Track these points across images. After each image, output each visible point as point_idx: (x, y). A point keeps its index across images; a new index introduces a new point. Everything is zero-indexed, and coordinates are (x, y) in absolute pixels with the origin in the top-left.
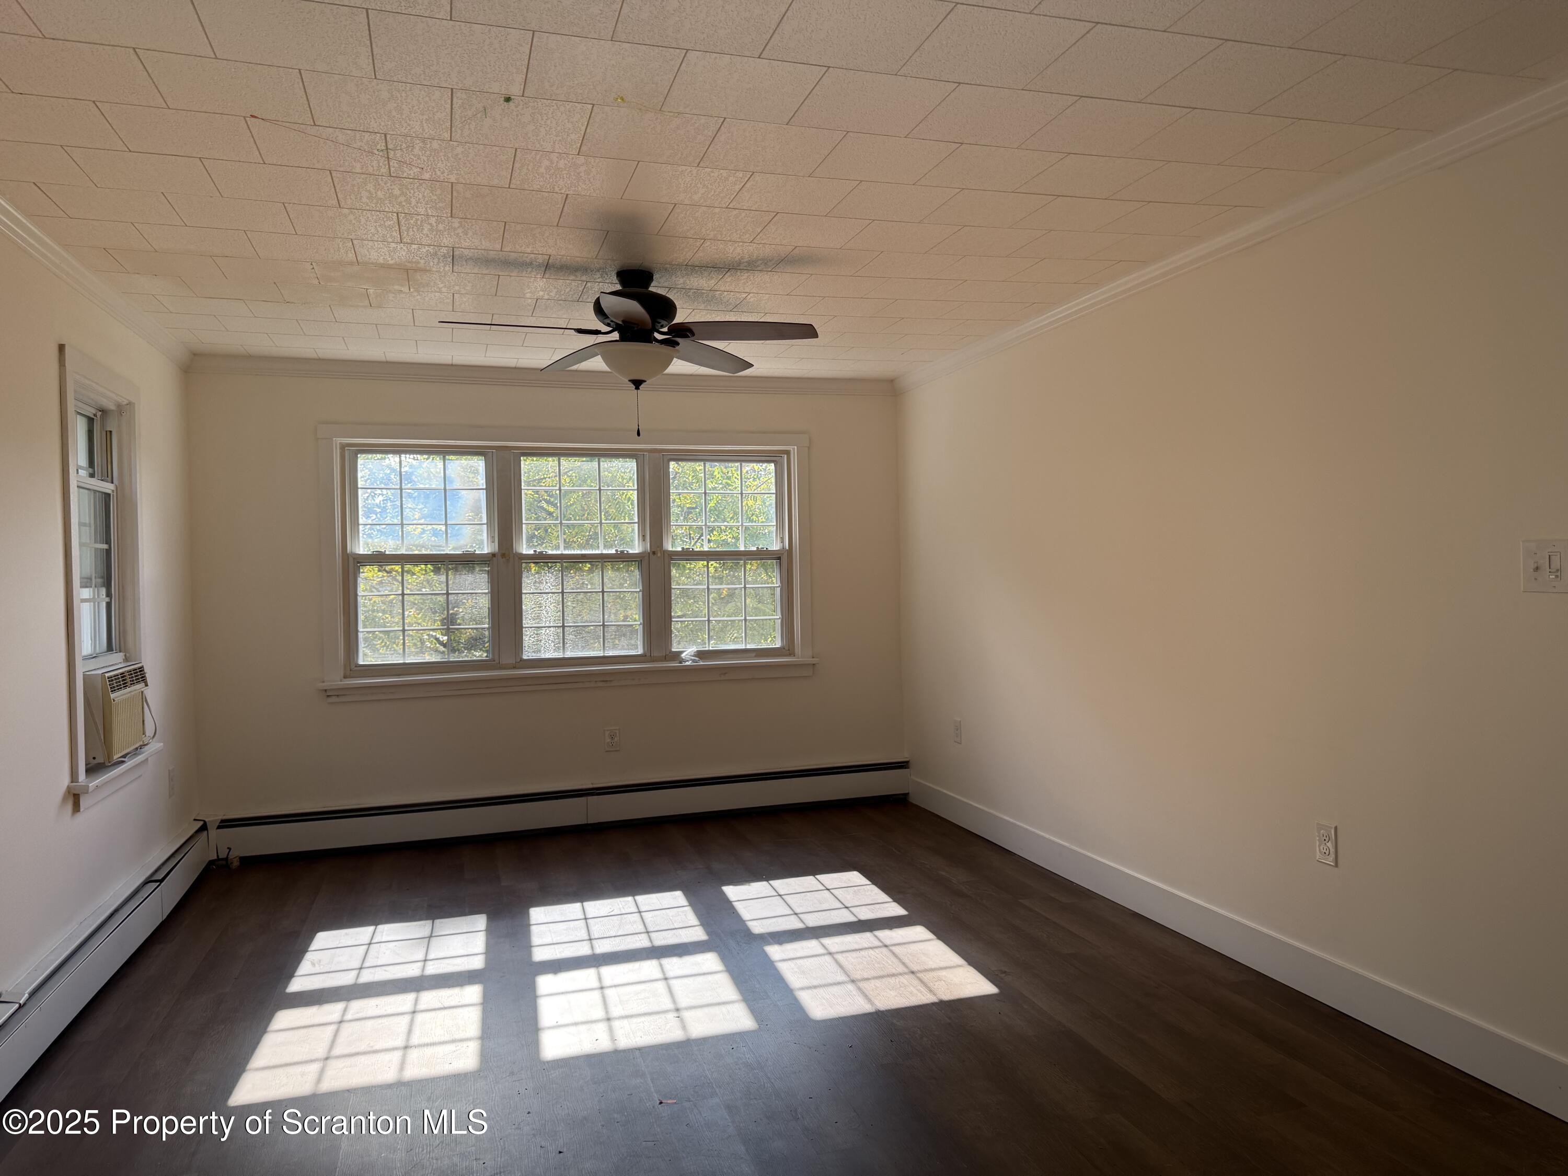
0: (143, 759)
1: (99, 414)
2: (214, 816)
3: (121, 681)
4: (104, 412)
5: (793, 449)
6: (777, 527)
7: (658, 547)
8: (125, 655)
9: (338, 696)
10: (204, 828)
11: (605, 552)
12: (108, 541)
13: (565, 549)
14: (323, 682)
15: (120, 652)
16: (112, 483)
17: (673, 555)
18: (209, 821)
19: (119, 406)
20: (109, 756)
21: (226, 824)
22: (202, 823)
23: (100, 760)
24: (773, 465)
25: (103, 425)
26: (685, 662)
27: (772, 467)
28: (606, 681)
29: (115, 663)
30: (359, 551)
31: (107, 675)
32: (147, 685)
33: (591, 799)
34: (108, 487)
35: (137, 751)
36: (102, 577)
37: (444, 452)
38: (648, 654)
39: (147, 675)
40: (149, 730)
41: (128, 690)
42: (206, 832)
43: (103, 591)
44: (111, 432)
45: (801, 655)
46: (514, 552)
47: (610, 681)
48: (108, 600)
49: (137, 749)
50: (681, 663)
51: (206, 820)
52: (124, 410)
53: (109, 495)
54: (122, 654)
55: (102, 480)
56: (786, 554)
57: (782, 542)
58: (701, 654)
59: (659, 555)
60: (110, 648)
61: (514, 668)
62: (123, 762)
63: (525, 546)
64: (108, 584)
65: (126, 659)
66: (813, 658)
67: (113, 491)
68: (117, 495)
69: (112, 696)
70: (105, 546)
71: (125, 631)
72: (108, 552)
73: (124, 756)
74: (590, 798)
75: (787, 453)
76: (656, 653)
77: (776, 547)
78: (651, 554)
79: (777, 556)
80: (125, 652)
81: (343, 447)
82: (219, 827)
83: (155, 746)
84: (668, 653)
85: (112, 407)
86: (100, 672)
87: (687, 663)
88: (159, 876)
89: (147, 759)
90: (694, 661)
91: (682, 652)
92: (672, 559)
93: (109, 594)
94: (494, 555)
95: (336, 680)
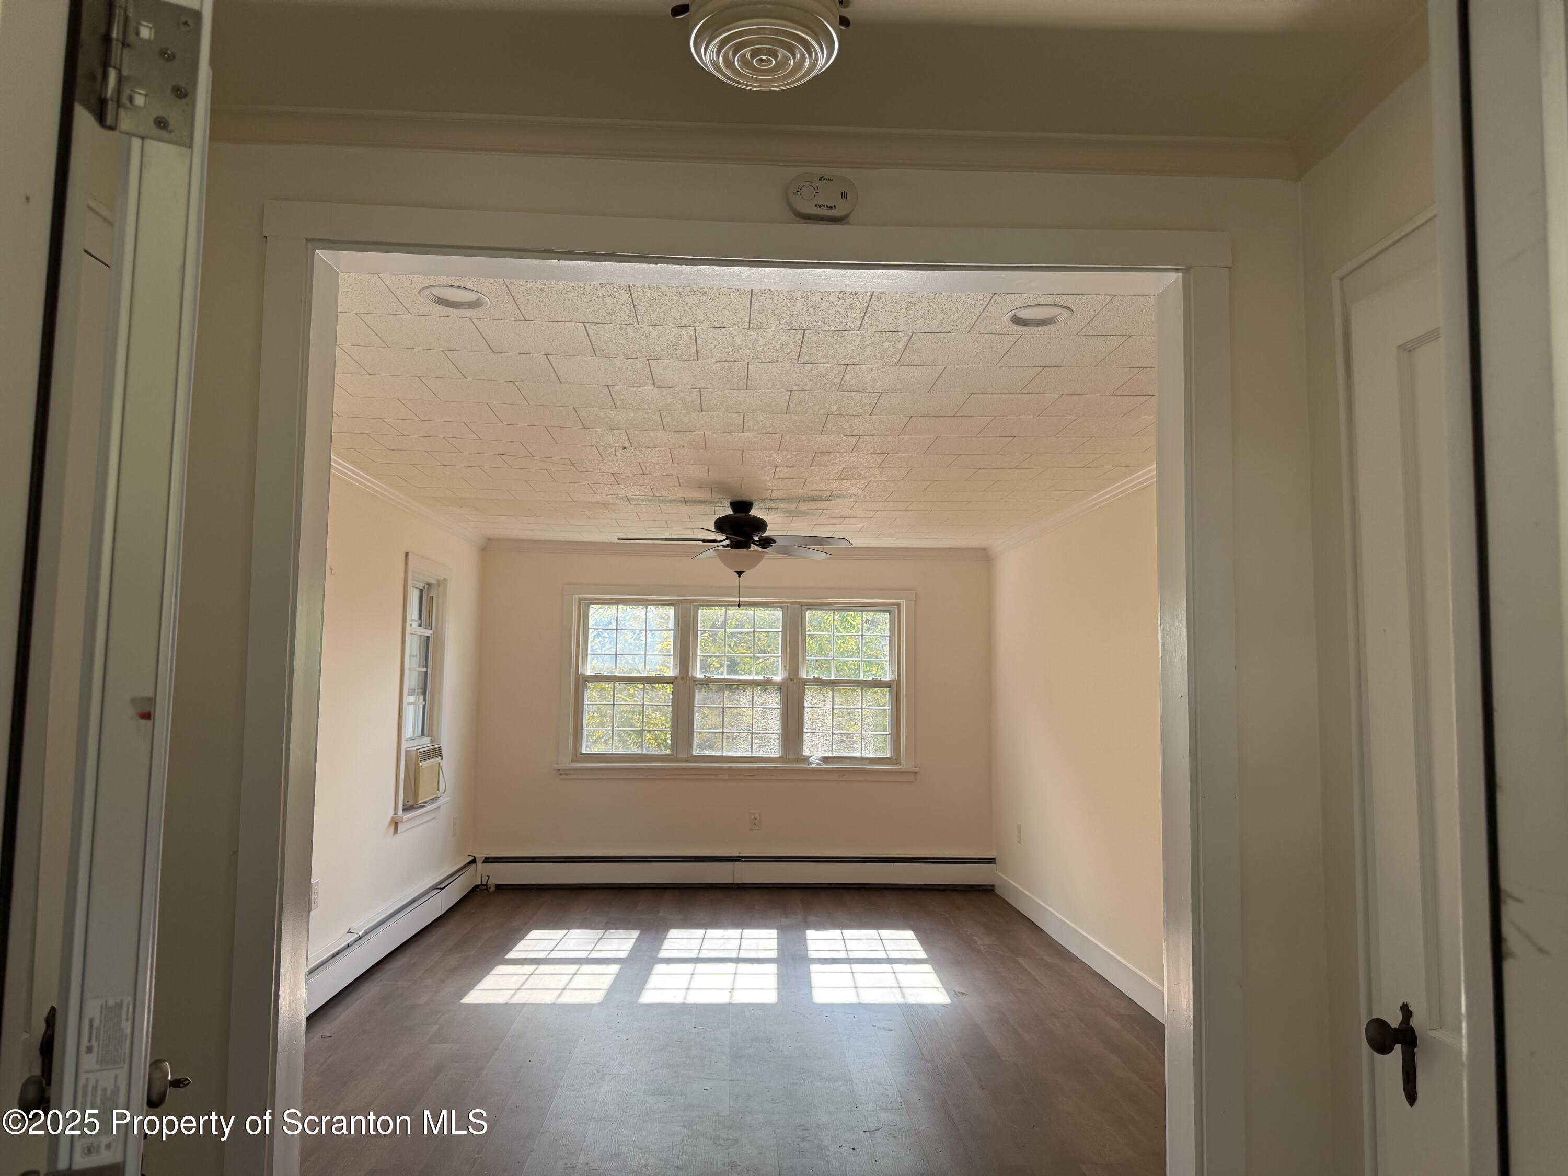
0: (437, 806)
1: (427, 586)
2: (481, 854)
3: (426, 755)
4: (429, 585)
5: (903, 602)
6: (889, 663)
7: (795, 675)
8: (431, 739)
9: (567, 774)
10: (474, 861)
11: (756, 678)
12: (426, 667)
13: (727, 674)
14: (558, 764)
15: (429, 736)
16: (431, 629)
17: (806, 682)
18: (478, 857)
19: (439, 581)
20: (416, 800)
21: (488, 860)
22: (472, 858)
23: (411, 803)
24: (888, 613)
25: (428, 593)
26: (811, 764)
27: (887, 615)
28: (752, 775)
29: (425, 743)
30: (587, 672)
31: (419, 751)
32: (442, 759)
33: (738, 865)
34: (429, 633)
35: (435, 799)
36: (422, 689)
37: (645, 603)
38: (785, 757)
39: (443, 752)
40: (442, 788)
41: (431, 761)
42: (475, 864)
43: (422, 697)
44: (432, 597)
45: (906, 764)
46: (690, 676)
47: (755, 775)
48: (424, 703)
49: (434, 798)
50: (808, 765)
51: (476, 856)
52: (441, 583)
53: (429, 637)
54: (429, 738)
55: (425, 628)
56: (895, 683)
57: (894, 674)
58: (825, 759)
59: (795, 681)
60: (423, 734)
61: (687, 761)
62: (424, 806)
63: (698, 673)
64: (424, 694)
65: (432, 742)
66: (915, 767)
67: (431, 635)
68: (433, 638)
69: (421, 764)
70: (425, 669)
71: (432, 725)
72: (426, 673)
73: (425, 803)
74: (736, 864)
75: (898, 605)
76: (790, 756)
77: (888, 678)
78: (789, 679)
79: (888, 685)
80: (432, 737)
81: (580, 600)
82: (484, 862)
83: (444, 800)
84: (800, 756)
85: (434, 582)
86: (415, 748)
87: (813, 765)
88: (442, 886)
89: (439, 807)
90: (818, 764)
91: (811, 757)
92: (805, 685)
93: (425, 700)
94: (676, 678)
95: (565, 762)
